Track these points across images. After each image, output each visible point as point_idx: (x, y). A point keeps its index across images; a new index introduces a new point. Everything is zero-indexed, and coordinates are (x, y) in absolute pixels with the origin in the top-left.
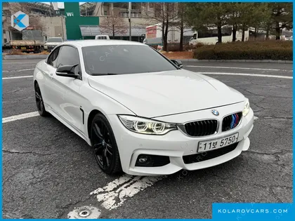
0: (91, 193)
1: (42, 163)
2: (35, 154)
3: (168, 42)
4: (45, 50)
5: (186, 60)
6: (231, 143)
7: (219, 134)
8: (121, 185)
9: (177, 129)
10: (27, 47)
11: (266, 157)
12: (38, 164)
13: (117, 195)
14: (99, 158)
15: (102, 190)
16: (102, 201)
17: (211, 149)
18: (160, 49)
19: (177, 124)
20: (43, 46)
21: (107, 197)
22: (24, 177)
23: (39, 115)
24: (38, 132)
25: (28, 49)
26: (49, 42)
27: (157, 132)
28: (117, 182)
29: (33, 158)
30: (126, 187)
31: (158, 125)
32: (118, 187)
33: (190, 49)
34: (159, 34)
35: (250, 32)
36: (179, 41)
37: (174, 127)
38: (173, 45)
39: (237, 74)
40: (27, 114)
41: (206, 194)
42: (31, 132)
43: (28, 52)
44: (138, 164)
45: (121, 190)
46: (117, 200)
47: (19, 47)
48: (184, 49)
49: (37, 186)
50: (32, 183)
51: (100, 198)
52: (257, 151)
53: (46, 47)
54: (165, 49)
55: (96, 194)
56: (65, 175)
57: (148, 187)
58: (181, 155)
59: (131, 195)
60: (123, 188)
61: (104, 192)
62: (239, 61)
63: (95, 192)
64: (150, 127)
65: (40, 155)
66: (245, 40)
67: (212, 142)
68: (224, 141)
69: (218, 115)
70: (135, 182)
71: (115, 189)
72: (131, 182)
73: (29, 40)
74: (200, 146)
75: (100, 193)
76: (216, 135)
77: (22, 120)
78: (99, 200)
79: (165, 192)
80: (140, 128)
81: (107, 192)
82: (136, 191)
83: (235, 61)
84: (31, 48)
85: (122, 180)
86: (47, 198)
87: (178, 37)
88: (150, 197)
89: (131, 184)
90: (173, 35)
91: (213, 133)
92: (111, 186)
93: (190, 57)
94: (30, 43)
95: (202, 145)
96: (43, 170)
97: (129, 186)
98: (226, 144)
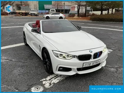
0: (41, 81)
1: (23, 66)
2: (21, 62)
3: (80, 13)
4: (30, 15)
5: (87, 21)
6: (97, 64)
7: (92, 60)
8: (52, 78)
9: (75, 57)
10: (22, 13)
11: (112, 69)
12: (22, 67)
13: (50, 82)
14: (45, 66)
15: (45, 80)
16: (45, 84)
17: (89, 66)
18: (76, 16)
19: (75, 56)
20: (29, 13)
21: (46, 83)
22: (16, 72)
23: (24, 44)
24: (23, 52)
25: (23, 14)
26: (31, 11)
27: (67, 58)
28: (51, 76)
29: (21, 64)
30: (54, 79)
31: (67, 55)
32: (51, 79)
33: (89, 16)
34: (76, 10)
35: (115, 9)
36: (84, 13)
37: (74, 56)
38: (82, 14)
39: (107, 29)
40: (20, 44)
41: (85, 84)
42: (21, 52)
43: (23, 15)
44: (59, 70)
45: (52, 80)
46: (50, 84)
47: (19, 13)
48: (86, 16)
49: (21, 76)
50: (19, 75)
51: (44, 82)
52: (109, 66)
53: (30, 14)
54: (78, 16)
55: (43, 81)
56: (32, 72)
57: (63, 79)
58: (76, 68)
59: (56, 83)
60: (53, 79)
61: (46, 80)
62: (110, 22)
63: (42, 80)
64: (64, 56)
65: (23, 63)
66: (113, 13)
67: (89, 63)
68: (94, 63)
69: (92, 52)
70: (58, 77)
71: (50, 80)
72: (57, 77)
73: (23, 10)
74: (84, 65)
75: (44, 81)
76: (91, 60)
77: (18, 46)
78: (43, 84)
79: (69, 82)
80: (60, 56)
81: (47, 80)
82: (58, 81)
83: (108, 22)
84: (24, 14)
85: (53, 76)
86: (24, 81)
87: (84, 11)
88: (63, 84)
89: (56, 78)
90: (82, 10)
91: (89, 59)
92: (48, 78)
93: (89, 20)
94: (24, 12)
95: (85, 64)
96: (24, 69)
97: (55, 78)
98: (95, 64)
